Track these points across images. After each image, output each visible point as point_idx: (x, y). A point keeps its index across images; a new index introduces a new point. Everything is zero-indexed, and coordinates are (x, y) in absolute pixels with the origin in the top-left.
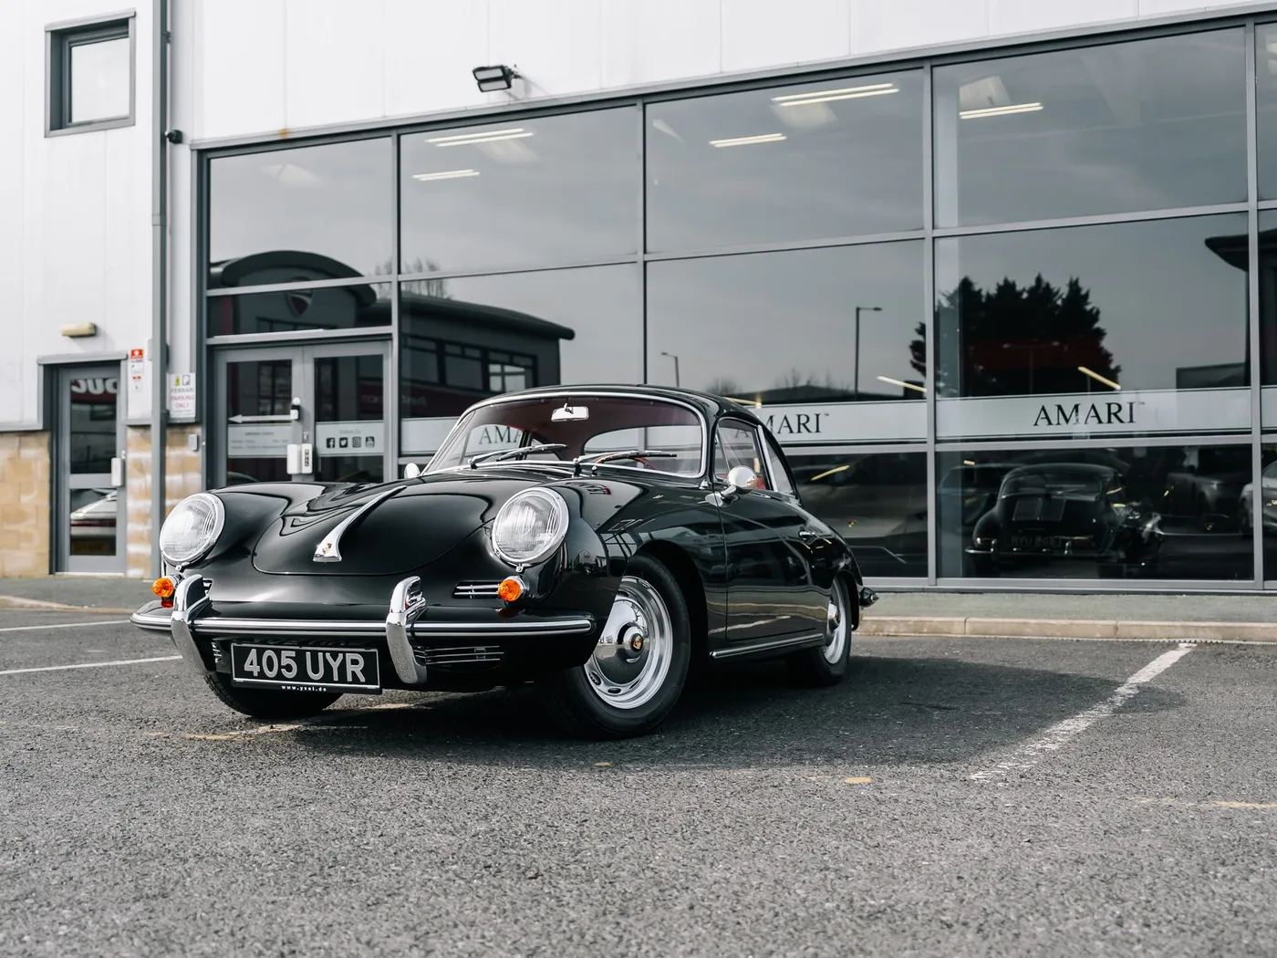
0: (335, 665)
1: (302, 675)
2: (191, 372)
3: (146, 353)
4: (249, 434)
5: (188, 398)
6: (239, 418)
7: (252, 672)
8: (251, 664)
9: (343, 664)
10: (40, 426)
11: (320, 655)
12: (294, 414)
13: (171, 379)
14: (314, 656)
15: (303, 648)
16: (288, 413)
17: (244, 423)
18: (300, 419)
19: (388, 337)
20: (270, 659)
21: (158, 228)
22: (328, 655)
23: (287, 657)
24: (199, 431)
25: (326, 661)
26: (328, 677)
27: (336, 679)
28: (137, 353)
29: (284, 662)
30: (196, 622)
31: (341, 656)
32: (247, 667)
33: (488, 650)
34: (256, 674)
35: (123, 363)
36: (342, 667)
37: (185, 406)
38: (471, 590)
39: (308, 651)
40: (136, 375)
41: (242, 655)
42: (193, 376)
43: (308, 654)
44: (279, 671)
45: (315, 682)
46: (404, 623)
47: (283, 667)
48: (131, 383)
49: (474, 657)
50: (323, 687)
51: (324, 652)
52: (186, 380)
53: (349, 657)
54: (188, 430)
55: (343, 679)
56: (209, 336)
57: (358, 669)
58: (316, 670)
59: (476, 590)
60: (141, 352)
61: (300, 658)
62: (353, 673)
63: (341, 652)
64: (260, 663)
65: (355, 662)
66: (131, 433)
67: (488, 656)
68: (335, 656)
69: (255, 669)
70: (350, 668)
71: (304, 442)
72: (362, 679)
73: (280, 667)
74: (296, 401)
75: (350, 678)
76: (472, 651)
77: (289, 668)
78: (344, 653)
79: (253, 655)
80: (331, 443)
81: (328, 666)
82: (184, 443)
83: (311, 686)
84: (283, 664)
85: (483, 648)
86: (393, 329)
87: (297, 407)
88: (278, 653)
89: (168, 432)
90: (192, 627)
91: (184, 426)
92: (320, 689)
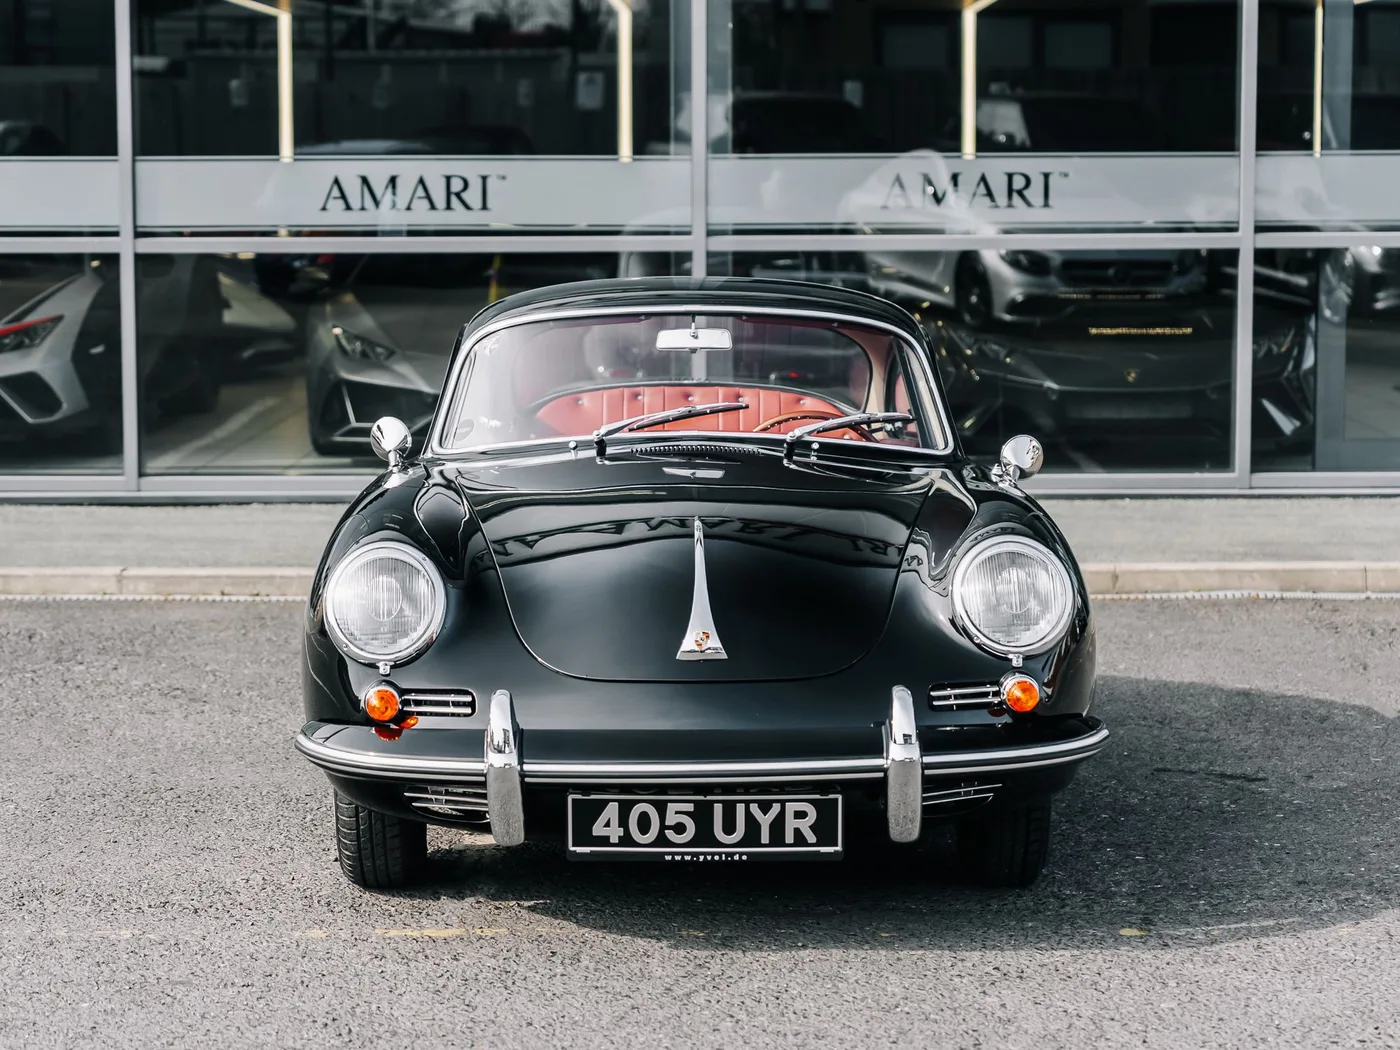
0: (765, 821)
1: (704, 836)
7: (608, 837)
8: (608, 825)
9: (782, 815)
11: (740, 809)
14: (729, 808)
15: (709, 798)
20: (644, 817)
22: (754, 809)
23: (677, 813)
25: (749, 815)
26: (751, 839)
27: (765, 839)
29: (671, 819)
31: (776, 808)
32: (598, 831)
34: (614, 839)
36: (778, 825)
39: (718, 802)
41: (590, 812)
43: (718, 806)
44: (661, 834)
45: (729, 844)
47: (669, 828)
50: (741, 854)
51: (747, 803)
53: (791, 808)
55: (777, 841)
57: (805, 825)
58: (729, 828)
61: (702, 815)
62: (797, 832)
63: (777, 801)
64: (623, 822)
65: (800, 814)
68: (765, 807)
69: (615, 833)
70: (791, 823)
72: (811, 838)
73: (663, 827)
75: (789, 838)
77: (680, 828)
78: (783, 802)
79: (612, 811)
81: (752, 824)
83: (720, 853)
84: (669, 822)
88: (661, 806)
92: (737, 857)
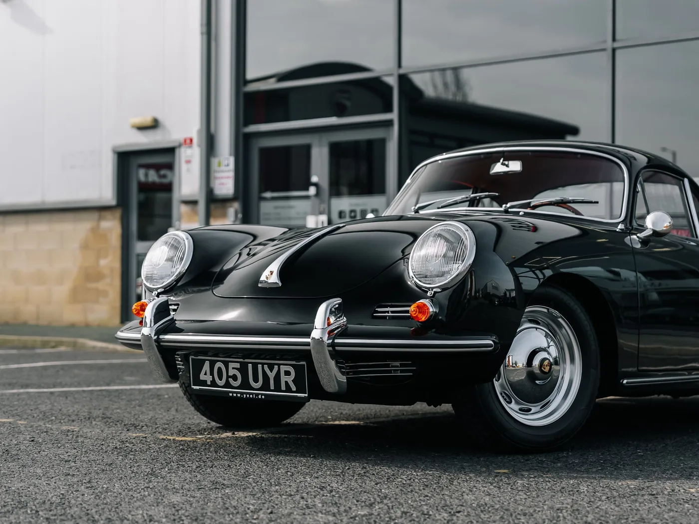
0: (272, 375)
1: (245, 385)
2: (231, 155)
3: (195, 141)
4: (276, 208)
5: (228, 177)
6: (268, 195)
7: (206, 381)
8: (205, 374)
9: (279, 372)
10: (113, 202)
11: (260, 366)
12: (312, 191)
13: (214, 162)
14: (255, 366)
15: (246, 360)
16: (307, 189)
17: (273, 199)
18: (318, 194)
19: (389, 123)
20: (220, 370)
21: (205, 37)
22: (266, 366)
23: (233, 368)
24: (236, 205)
25: (264, 372)
26: (265, 386)
27: (272, 387)
28: (188, 141)
29: (231, 372)
30: (161, 337)
31: (276, 367)
32: (202, 377)
33: (402, 365)
34: (209, 383)
35: (177, 151)
36: (278, 379)
37: (225, 185)
38: (388, 312)
39: (250, 363)
40: (188, 159)
41: (198, 366)
42: (232, 160)
43: (250, 365)
44: (227, 382)
45: (256, 391)
46: (325, 338)
47: (231, 377)
48: (184, 167)
49: (390, 372)
50: (262, 395)
51: (263, 364)
52: (226, 163)
53: (283, 369)
54: (228, 204)
55: (278, 388)
56: (246, 124)
57: (290, 379)
58: (256, 380)
59: (392, 312)
60: (191, 140)
61: (243, 370)
62: (286, 383)
63: (276, 364)
64: (212, 374)
65: (287, 373)
66: (184, 209)
67: (402, 371)
68: (271, 368)
69: (209, 379)
70: (284, 378)
71: (321, 213)
72: (294, 388)
73: (228, 377)
74: (314, 179)
75: (283, 388)
76: (388, 366)
77: (235, 378)
78: (279, 365)
79: (207, 367)
80: (343, 215)
81: (266, 377)
82: (224, 215)
83: (252, 394)
84: (231, 374)
85: (398, 364)
86: (394, 116)
87: (316, 185)
88: (226, 364)
89: (212, 207)
90: (158, 341)
91: (224, 201)
92: (260, 397)
